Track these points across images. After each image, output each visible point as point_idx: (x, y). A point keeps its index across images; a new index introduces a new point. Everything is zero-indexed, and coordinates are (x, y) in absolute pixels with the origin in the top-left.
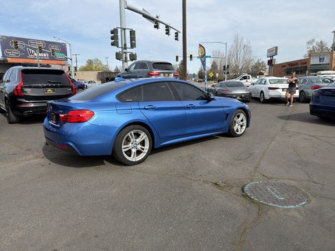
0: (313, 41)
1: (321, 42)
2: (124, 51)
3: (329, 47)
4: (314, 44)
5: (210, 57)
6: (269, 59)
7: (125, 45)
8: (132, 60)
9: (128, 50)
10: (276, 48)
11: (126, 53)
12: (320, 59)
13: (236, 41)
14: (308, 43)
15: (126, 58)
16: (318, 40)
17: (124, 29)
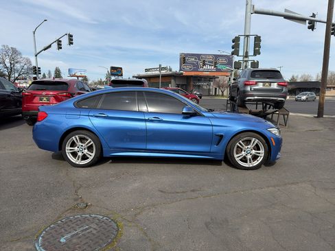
7: (247, 53)
9: (250, 58)
11: (247, 61)
15: (246, 66)
17: (248, 36)
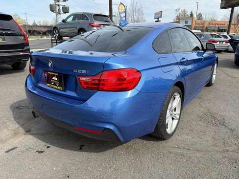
0: (179, 9)
1: (184, 10)
2: (57, 3)
3: (189, 14)
4: (180, 11)
5: (115, 16)
6: (156, 20)
8: (65, 12)
9: (61, 3)
10: (161, 12)
11: (59, 5)
12: (186, 22)
13: (132, 5)
14: (176, 10)
15: (59, 10)
16: (182, 9)
